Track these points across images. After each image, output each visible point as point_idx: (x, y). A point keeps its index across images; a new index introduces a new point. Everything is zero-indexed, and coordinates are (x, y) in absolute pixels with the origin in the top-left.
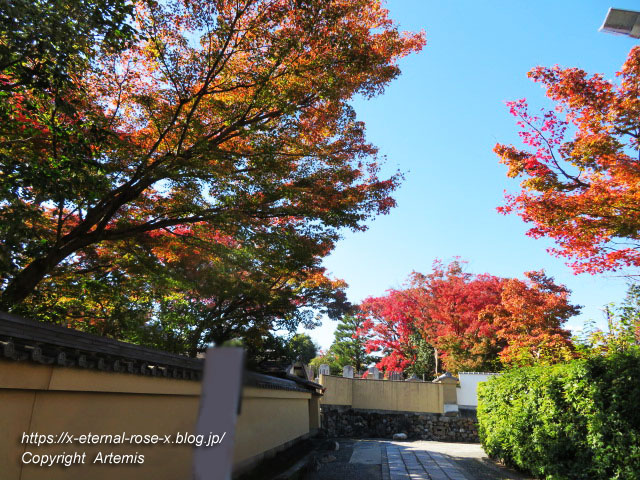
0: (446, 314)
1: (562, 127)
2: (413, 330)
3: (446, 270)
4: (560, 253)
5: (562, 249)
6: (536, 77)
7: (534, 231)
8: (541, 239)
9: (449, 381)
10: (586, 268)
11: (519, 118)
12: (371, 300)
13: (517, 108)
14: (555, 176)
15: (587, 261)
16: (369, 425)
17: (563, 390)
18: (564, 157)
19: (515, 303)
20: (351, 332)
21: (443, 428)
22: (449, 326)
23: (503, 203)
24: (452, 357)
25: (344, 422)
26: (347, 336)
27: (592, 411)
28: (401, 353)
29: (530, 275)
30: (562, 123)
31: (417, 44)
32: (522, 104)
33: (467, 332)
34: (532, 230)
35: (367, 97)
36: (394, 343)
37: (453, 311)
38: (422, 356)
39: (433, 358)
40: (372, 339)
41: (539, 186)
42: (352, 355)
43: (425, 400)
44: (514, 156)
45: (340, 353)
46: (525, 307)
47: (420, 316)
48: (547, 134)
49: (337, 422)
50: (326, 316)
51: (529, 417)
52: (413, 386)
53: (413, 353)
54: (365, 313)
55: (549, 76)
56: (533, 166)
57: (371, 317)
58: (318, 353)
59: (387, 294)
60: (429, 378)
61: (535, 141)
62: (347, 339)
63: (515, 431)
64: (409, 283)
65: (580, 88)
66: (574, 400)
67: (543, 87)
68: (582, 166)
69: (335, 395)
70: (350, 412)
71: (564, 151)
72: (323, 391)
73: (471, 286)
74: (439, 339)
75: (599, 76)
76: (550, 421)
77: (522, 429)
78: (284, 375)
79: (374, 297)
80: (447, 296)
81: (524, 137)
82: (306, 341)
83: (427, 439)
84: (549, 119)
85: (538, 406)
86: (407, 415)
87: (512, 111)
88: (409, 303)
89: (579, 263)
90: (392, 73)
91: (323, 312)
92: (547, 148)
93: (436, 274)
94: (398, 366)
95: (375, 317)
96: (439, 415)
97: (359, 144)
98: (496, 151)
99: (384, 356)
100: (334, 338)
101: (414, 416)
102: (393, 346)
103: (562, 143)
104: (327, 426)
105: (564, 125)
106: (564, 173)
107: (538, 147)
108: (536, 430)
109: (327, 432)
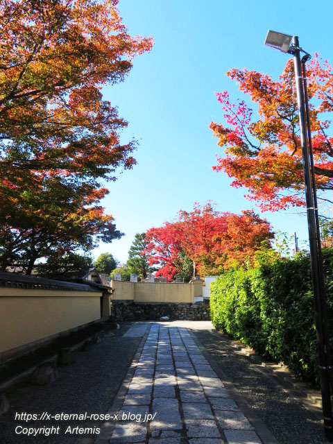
0: (200, 239)
1: (250, 112)
2: (180, 249)
3: (202, 210)
4: (252, 198)
5: (253, 195)
6: (233, 76)
7: (235, 183)
8: (240, 188)
9: (197, 282)
10: (269, 207)
11: (223, 105)
12: (153, 230)
13: (223, 97)
14: (247, 146)
15: (269, 203)
16: (145, 312)
17: (250, 285)
18: (251, 133)
19: (234, 230)
20: (139, 251)
21: (193, 312)
22: (202, 247)
23: (217, 164)
24: (204, 267)
25: (128, 311)
26: (136, 254)
27: (263, 297)
28: (173, 265)
29: (245, 212)
30: (250, 110)
31: (145, 46)
32: (225, 95)
33: (213, 251)
34: (234, 182)
35: (112, 83)
36: (168, 258)
37: (205, 236)
38: (186, 266)
39: (192, 267)
40: (154, 256)
41: (236, 152)
42: (140, 267)
43: (183, 294)
44: (222, 131)
45: (132, 265)
46: (239, 233)
47: (184, 240)
48: (241, 117)
49: (123, 311)
50: (101, 239)
51: (234, 302)
52: (175, 286)
53: (180, 264)
54: (150, 239)
55: (240, 76)
56: (233, 138)
57: (154, 241)
58: (118, 266)
59: (164, 226)
60: (187, 280)
61: (234, 121)
62: (137, 256)
63: (227, 312)
64: (178, 218)
65: (257, 85)
66: (255, 291)
67: (238, 84)
68: (262, 139)
69: (121, 293)
70: (132, 304)
71: (251, 129)
72: (113, 291)
73: (217, 221)
74: (195, 255)
75: (269, 78)
76: (244, 304)
77: (230, 310)
78: (81, 282)
79: (156, 228)
80: (201, 227)
81: (227, 119)
82: (109, 258)
83: (183, 320)
84: (241, 107)
85: (238, 296)
86: (170, 305)
87: (219, 99)
88: (177, 231)
89: (263, 205)
90: (125, 66)
91: (98, 237)
92: (241, 126)
93: (196, 212)
94: (170, 273)
95: (156, 241)
96: (191, 304)
97: (113, 118)
98: (210, 127)
99: (161, 267)
100: (128, 255)
101: (174, 305)
102: (167, 261)
103: (250, 123)
104: (116, 314)
105: (251, 111)
106: (250, 144)
107: (236, 126)
108: (237, 310)
109: (115, 318)
